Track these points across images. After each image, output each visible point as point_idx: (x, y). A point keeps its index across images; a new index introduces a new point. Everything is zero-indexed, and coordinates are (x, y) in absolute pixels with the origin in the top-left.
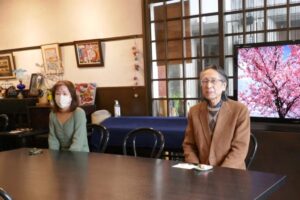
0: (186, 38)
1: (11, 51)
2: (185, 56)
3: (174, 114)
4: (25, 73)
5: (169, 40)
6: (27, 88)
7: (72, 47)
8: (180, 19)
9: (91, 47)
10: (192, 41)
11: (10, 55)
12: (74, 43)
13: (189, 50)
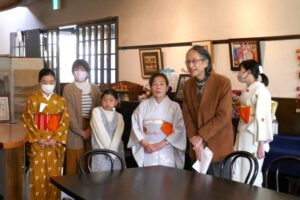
1: (160, 46)
4: (173, 74)
6: (174, 90)
7: (227, 45)
9: (248, 46)
11: (158, 51)
12: (229, 42)
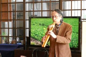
0: (9, 12)
2: (9, 19)
3: (4, 42)
5: (2, 12)
8: (7, 3)
10: (12, 13)
13: (11, 16)
